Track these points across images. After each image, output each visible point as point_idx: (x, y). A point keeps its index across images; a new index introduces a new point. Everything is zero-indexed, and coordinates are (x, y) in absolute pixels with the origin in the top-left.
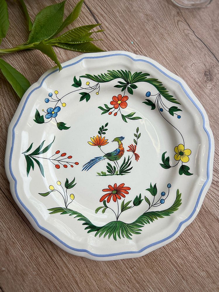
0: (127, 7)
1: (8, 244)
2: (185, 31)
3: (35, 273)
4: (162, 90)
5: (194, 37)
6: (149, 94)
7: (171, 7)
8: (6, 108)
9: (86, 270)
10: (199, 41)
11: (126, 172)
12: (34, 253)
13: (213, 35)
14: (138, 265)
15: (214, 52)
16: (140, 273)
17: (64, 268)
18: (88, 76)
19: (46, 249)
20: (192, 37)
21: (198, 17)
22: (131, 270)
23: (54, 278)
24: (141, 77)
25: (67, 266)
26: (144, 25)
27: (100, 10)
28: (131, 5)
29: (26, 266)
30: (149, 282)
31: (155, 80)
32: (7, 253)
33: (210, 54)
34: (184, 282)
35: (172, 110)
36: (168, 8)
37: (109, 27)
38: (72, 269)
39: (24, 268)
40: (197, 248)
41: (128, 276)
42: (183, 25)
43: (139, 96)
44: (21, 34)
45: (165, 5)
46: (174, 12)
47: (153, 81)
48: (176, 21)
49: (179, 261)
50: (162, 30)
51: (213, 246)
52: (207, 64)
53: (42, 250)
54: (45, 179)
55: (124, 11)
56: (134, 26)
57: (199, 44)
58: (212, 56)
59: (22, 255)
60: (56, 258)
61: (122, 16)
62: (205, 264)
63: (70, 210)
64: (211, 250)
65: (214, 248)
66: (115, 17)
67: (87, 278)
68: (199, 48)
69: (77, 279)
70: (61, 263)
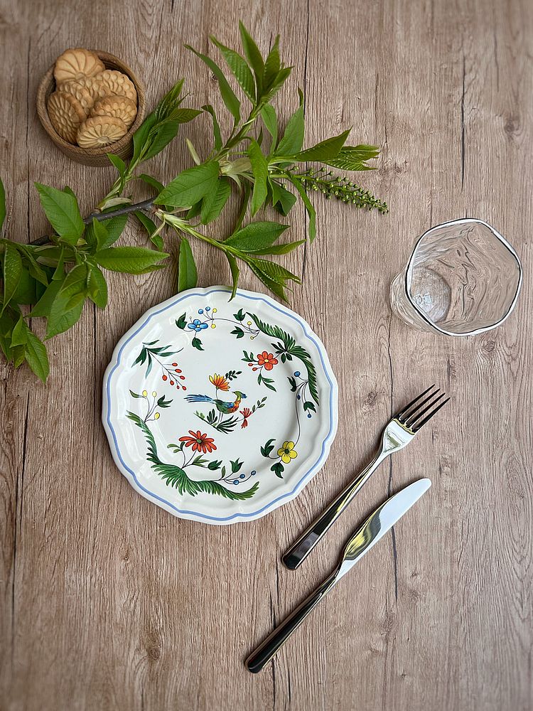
0: (343, 275)
1: (63, 415)
2: (382, 339)
3: (67, 461)
4: (312, 380)
5: (386, 351)
6: (297, 374)
7: (385, 305)
8: (158, 287)
9: (117, 495)
10: (388, 358)
11: (223, 430)
12: (81, 442)
13: (406, 363)
14: (169, 527)
15: (395, 380)
16: (165, 538)
17: (98, 477)
18: (254, 318)
19: (95, 447)
20: (384, 350)
21: (405, 334)
22: (158, 528)
23: (81, 481)
24: (301, 353)
25: (101, 478)
26: (346, 304)
27: (315, 260)
28: (349, 276)
29: (63, 448)
30: (167, 552)
31: (312, 367)
32: (56, 423)
33: (390, 379)
34: (200, 578)
35: (308, 405)
36: (381, 305)
37: (312, 283)
38: (104, 484)
39: (61, 449)
40: (237, 555)
41: (152, 531)
42: (383, 332)
43: (288, 369)
44: (223, 227)
45: (381, 300)
46: (385, 313)
47: (309, 366)
48: (380, 323)
49: (211, 554)
50: (359, 322)
51: (254, 564)
52: (378, 386)
53: (91, 445)
54: (145, 381)
55: (337, 277)
56: (336, 299)
57: (386, 362)
58: (390, 383)
59: (68, 436)
60: (98, 462)
61: (331, 281)
62: (232, 576)
63: (146, 426)
64: (248, 567)
65: (254, 567)
66: (325, 277)
67: (112, 504)
68: (382, 366)
69: (102, 498)
70: (98, 471)
